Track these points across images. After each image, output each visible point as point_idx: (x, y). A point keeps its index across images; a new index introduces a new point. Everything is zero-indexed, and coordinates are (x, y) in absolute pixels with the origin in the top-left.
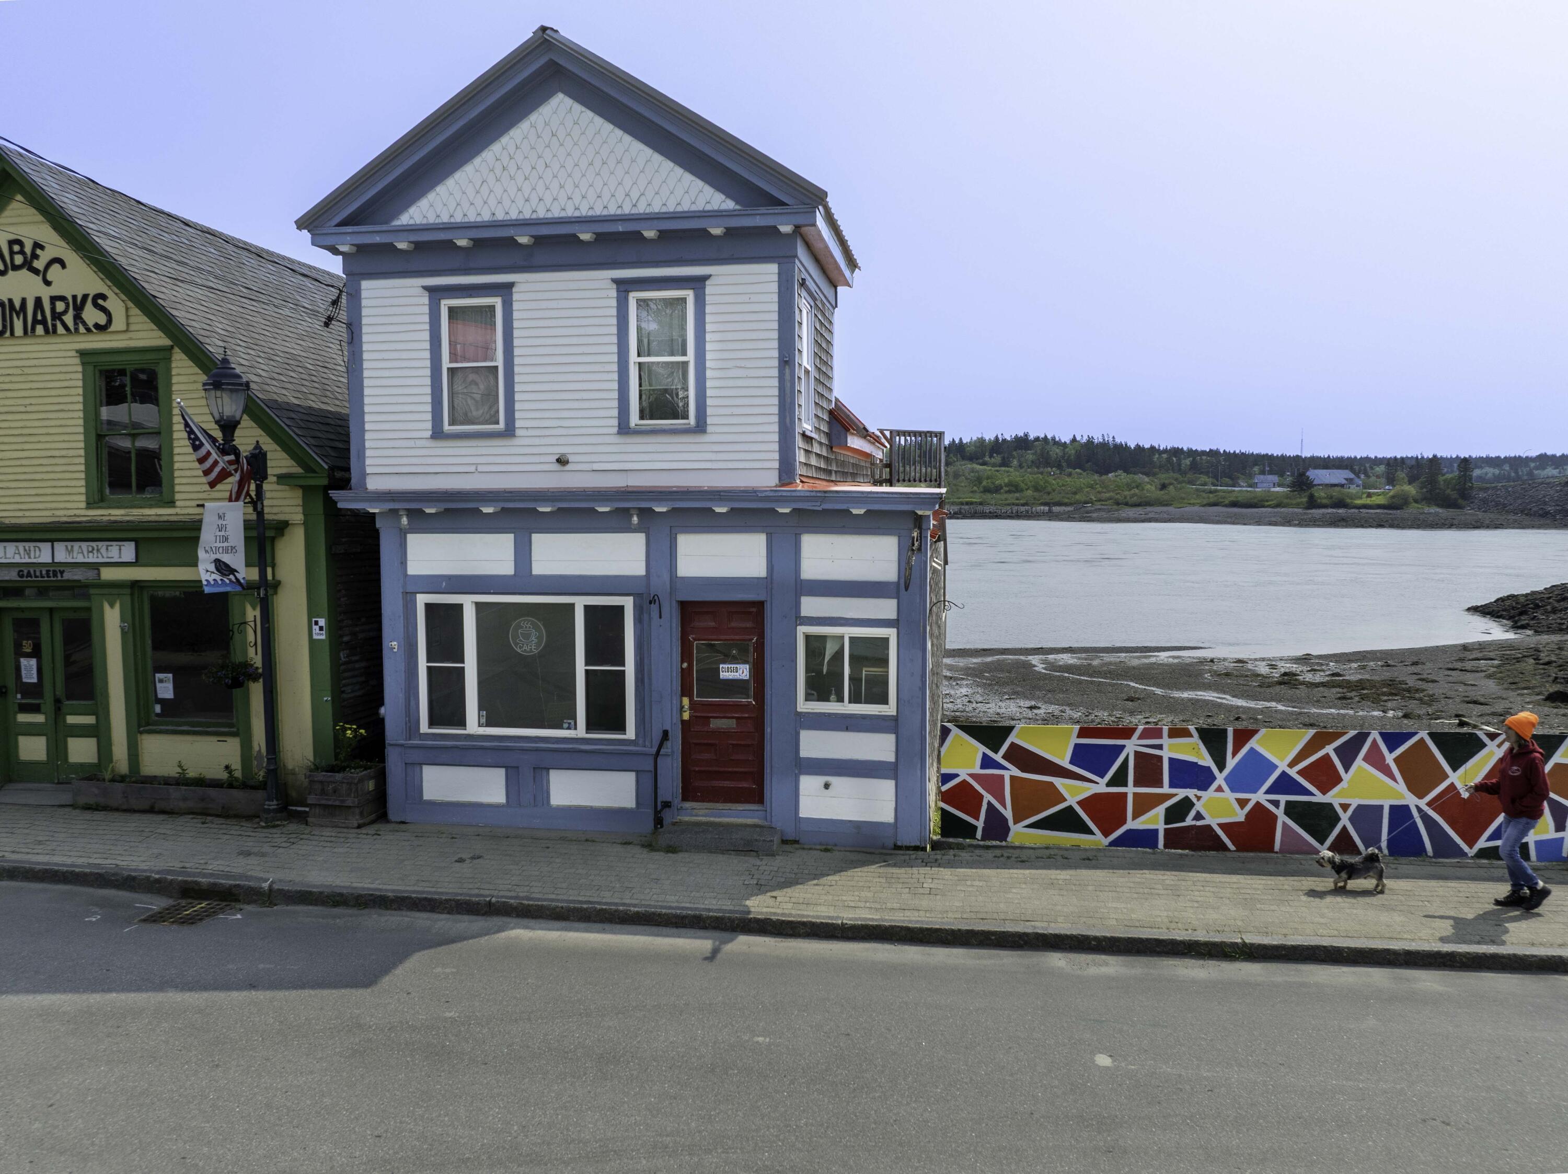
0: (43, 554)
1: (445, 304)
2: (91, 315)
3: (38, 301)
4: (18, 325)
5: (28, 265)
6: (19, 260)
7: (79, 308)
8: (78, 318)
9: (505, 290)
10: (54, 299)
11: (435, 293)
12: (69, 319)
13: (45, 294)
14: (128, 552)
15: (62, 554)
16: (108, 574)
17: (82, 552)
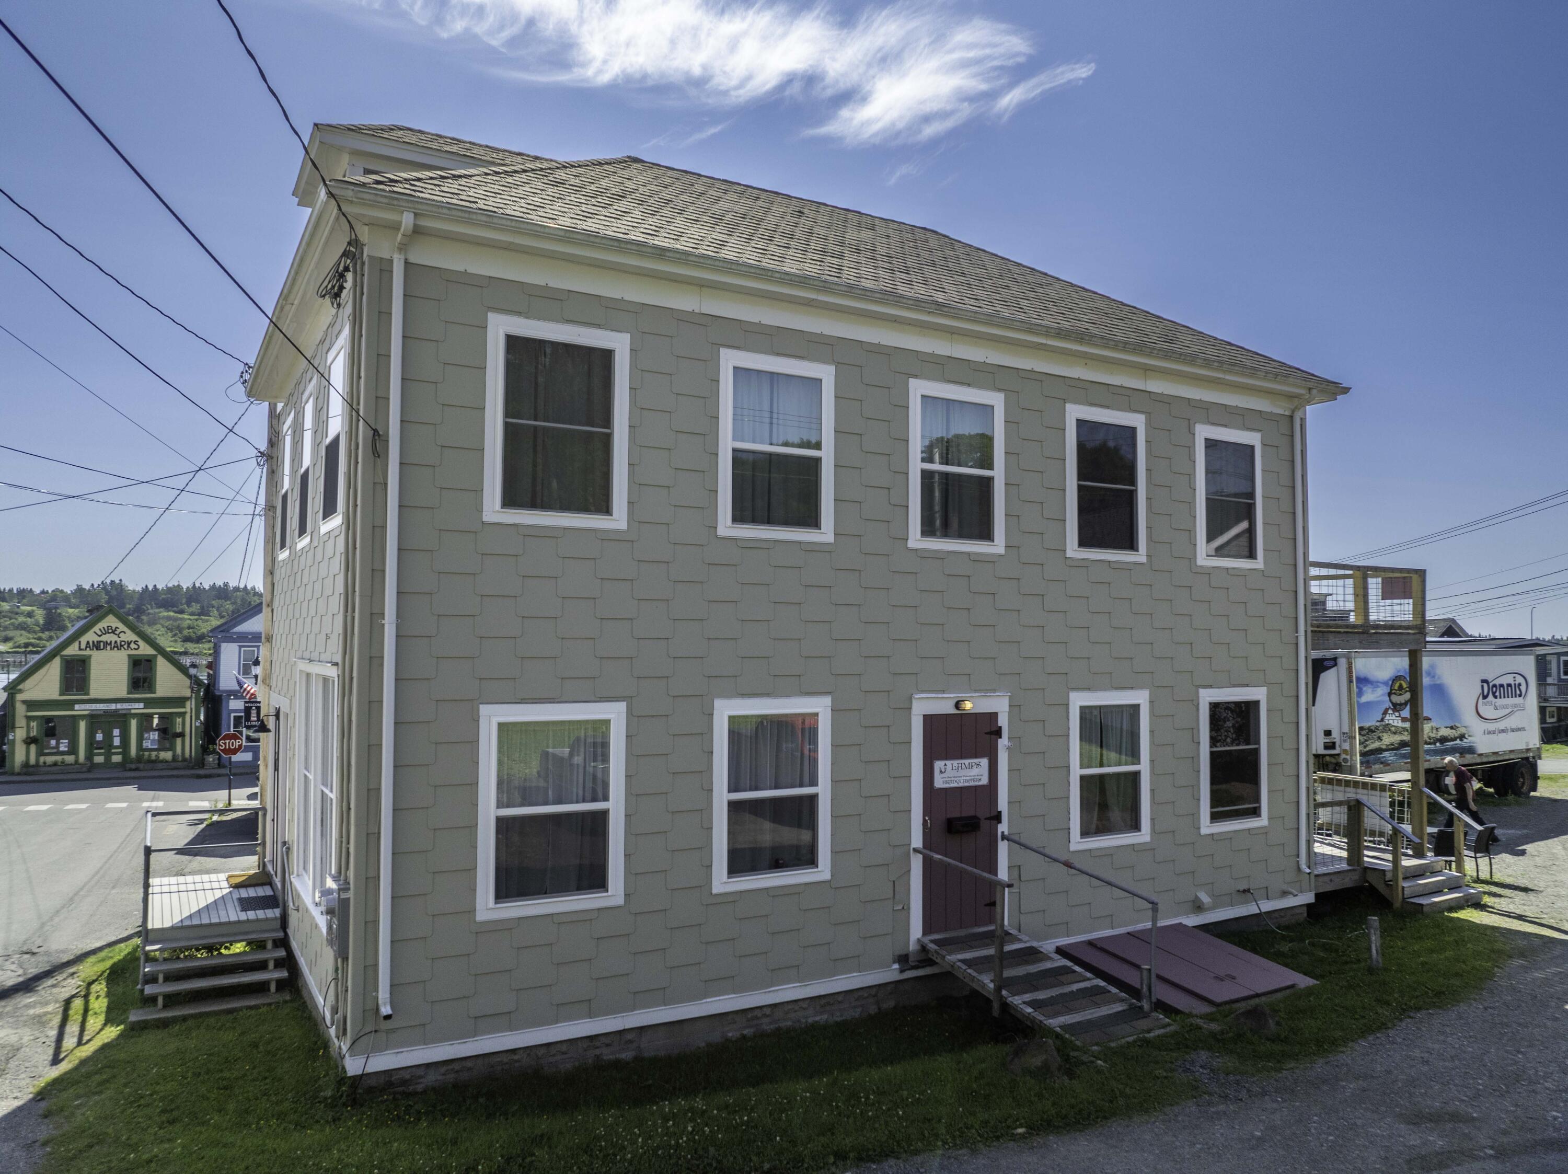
0: (113, 706)
1: (243, 649)
2: (133, 646)
3: (116, 642)
4: (109, 648)
5: (113, 632)
6: (110, 631)
7: (129, 644)
8: (128, 646)
9: (258, 647)
10: (121, 642)
11: (240, 647)
12: (126, 647)
13: (118, 640)
14: (142, 705)
15: (119, 706)
16: (133, 711)
17: (125, 706)
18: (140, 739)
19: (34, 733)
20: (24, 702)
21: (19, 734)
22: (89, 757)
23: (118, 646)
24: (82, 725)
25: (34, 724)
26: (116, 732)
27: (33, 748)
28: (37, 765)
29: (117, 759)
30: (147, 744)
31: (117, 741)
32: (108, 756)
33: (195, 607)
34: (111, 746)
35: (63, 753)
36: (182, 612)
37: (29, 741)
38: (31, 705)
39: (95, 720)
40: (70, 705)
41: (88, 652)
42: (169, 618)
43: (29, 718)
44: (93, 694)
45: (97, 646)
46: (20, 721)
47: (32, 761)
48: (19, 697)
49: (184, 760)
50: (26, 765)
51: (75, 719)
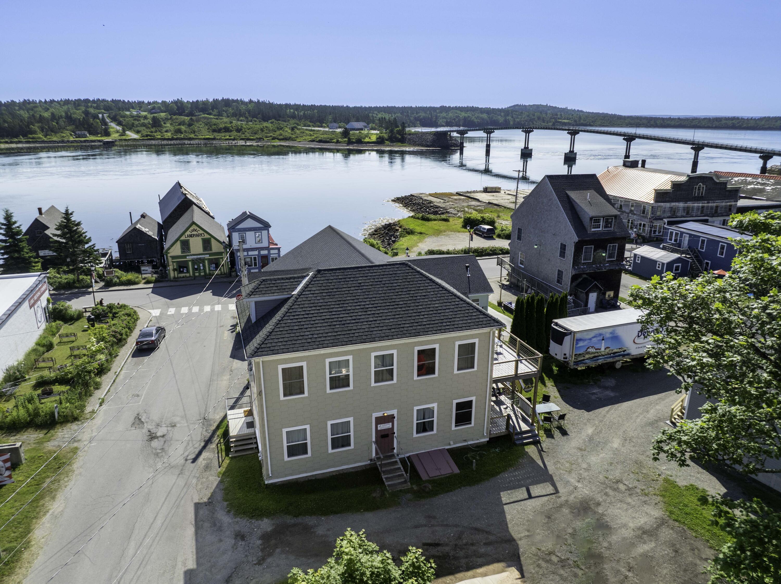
0: (199, 257)
1: (240, 234)
2: (202, 235)
4: (195, 236)
6: (194, 230)
9: (245, 233)
13: (198, 233)
14: (208, 256)
15: (201, 256)
16: (206, 258)
17: (203, 256)
18: (209, 268)
19: (175, 267)
20: (171, 257)
21: (171, 268)
22: (194, 273)
23: (197, 235)
24: (190, 263)
25: (175, 264)
26: (201, 265)
27: (176, 272)
28: (178, 278)
29: (202, 274)
30: (212, 268)
31: (202, 268)
32: (200, 273)
33: (215, 112)
34: (200, 269)
35: (185, 273)
36: (210, 114)
37: (174, 270)
38: (173, 257)
39: (194, 261)
40: (185, 257)
41: (188, 238)
42: (205, 118)
43: (173, 262)
44: (192, 253)
45: (191, 236)
46: (171, 263)
47: (176, 276)
48: (169, 255)
49: (225, 274)
50: (174, 278)
51: (187, 261)
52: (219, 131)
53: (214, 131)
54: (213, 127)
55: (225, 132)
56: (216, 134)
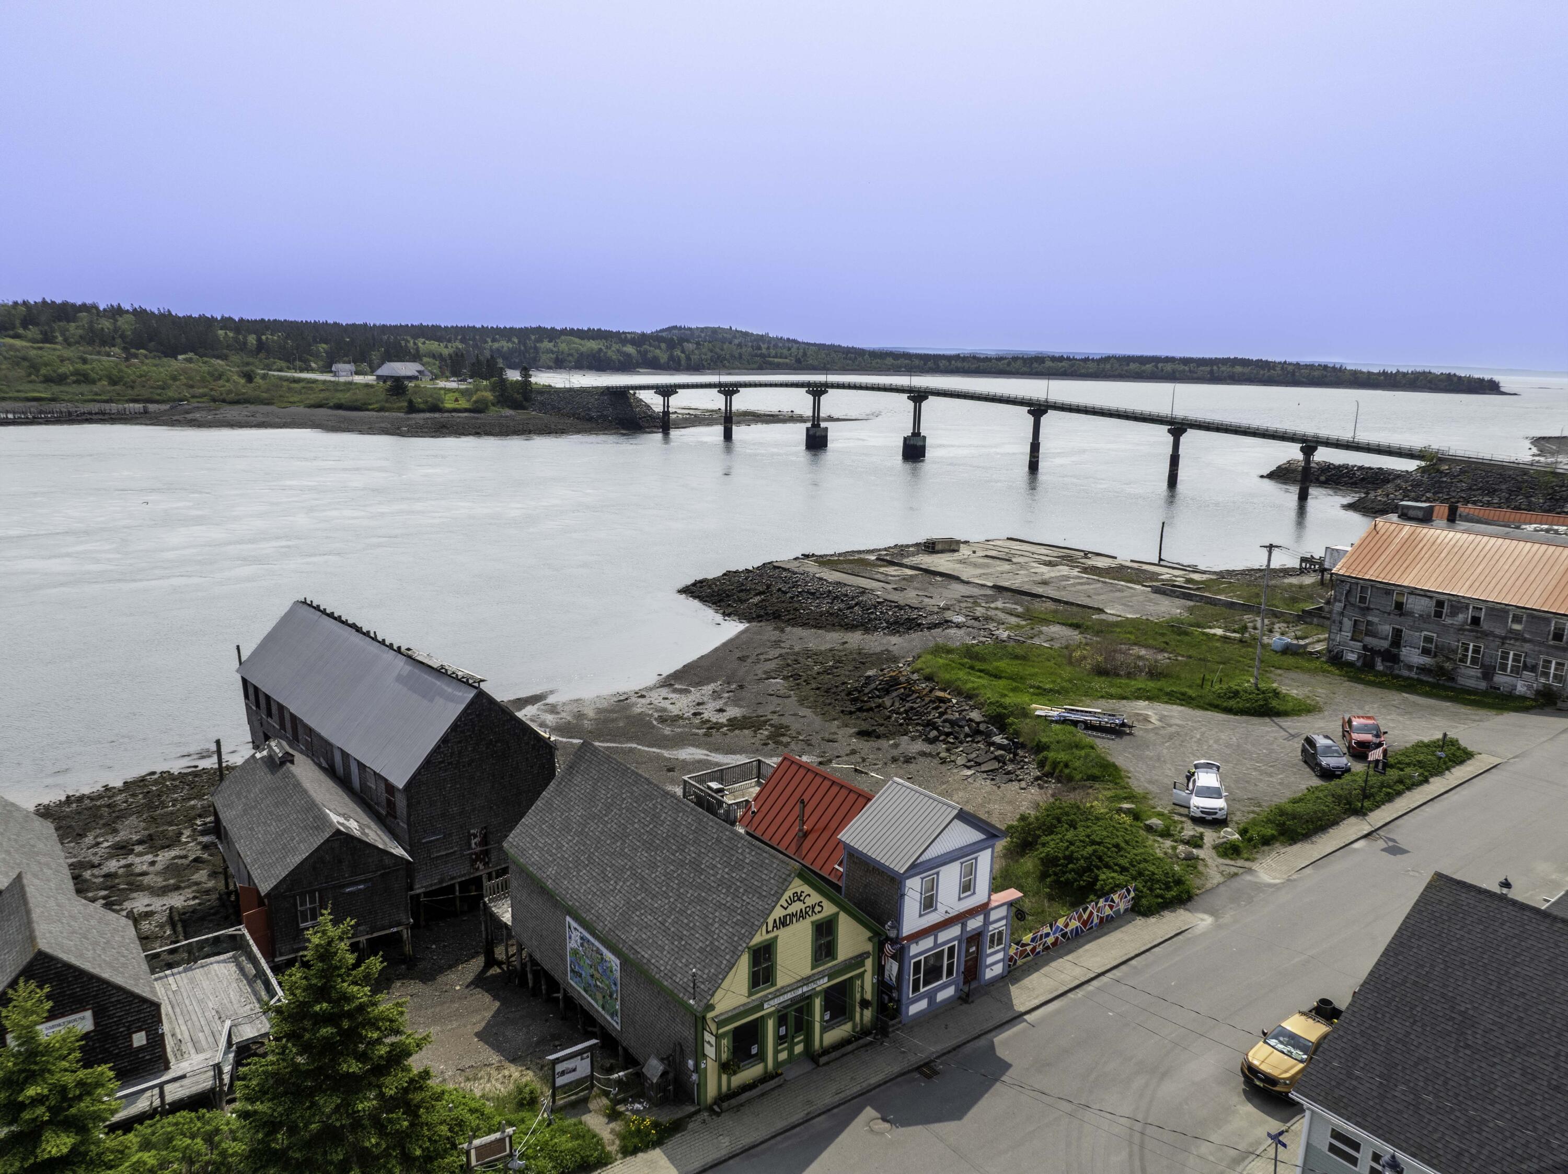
0: (798, 991)
2: (816, 909)
3: (801, 911)
4: (794, 920)
5: (799, 899)
6: (796, 899)
7: (813, 908)
8: (812, 911)
10: (806, 908)
11: (923, 879)
12: (810, 913)
14: (826, 979)
15: (805, 989)
16: (818, 989)
17: (811, 986)
18: (821, 1022)
19: (724, 1056)
20: (714, 1019)
21: (710, 1063)
22: (776, 1057)
23: (803, 915)
24: (771, 1023)
25: (724, 1043)
27: (724, 1074)
28: (729, 1091)
29: (799, 1049)
32: (791, 1048)
34: (792, 1034)
37: (720, 1067)
38: (721, 1020)
39: (782, 1014)
40: (758, 1005)
41: (775, 934)
43: (719, 1038)
44: (781, 983)
45: (784, 922)
46: (711, 1047)
47: (725, 1086)
48: (709, 1020)
49: (866, 1031)
50: (719, 1095)
51: (764, 1020)
52: (61, 379)
53: (48, 380)
54: (43, 371)
55: (77, 382)
56: (56, 389)
